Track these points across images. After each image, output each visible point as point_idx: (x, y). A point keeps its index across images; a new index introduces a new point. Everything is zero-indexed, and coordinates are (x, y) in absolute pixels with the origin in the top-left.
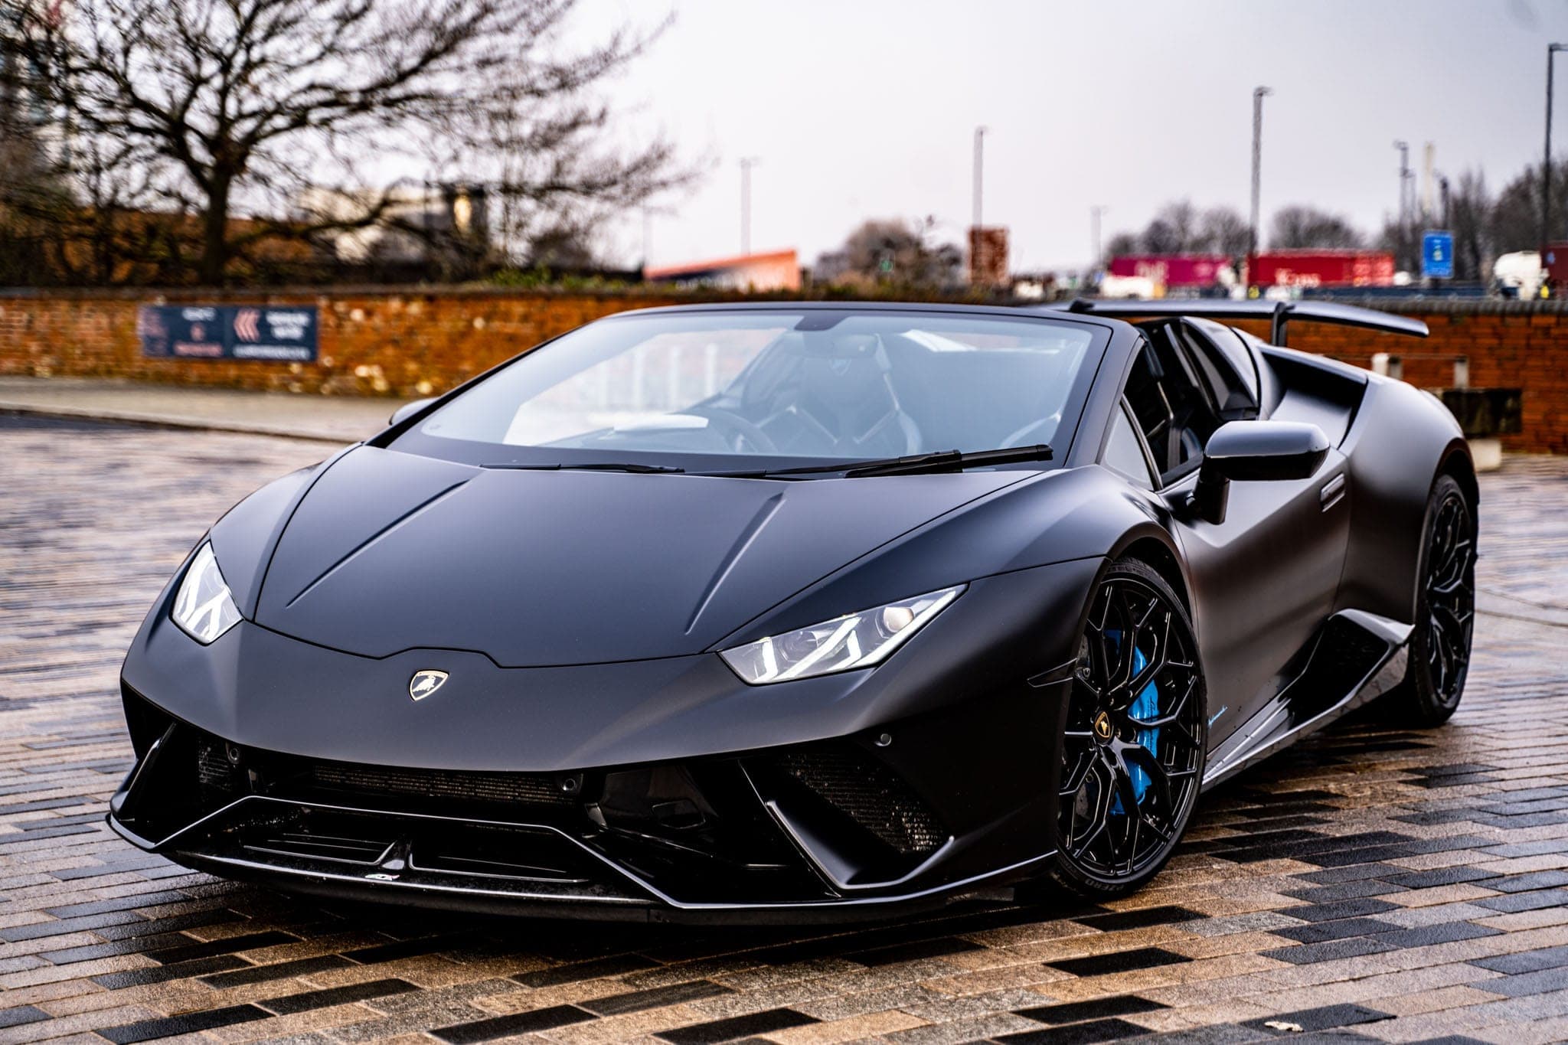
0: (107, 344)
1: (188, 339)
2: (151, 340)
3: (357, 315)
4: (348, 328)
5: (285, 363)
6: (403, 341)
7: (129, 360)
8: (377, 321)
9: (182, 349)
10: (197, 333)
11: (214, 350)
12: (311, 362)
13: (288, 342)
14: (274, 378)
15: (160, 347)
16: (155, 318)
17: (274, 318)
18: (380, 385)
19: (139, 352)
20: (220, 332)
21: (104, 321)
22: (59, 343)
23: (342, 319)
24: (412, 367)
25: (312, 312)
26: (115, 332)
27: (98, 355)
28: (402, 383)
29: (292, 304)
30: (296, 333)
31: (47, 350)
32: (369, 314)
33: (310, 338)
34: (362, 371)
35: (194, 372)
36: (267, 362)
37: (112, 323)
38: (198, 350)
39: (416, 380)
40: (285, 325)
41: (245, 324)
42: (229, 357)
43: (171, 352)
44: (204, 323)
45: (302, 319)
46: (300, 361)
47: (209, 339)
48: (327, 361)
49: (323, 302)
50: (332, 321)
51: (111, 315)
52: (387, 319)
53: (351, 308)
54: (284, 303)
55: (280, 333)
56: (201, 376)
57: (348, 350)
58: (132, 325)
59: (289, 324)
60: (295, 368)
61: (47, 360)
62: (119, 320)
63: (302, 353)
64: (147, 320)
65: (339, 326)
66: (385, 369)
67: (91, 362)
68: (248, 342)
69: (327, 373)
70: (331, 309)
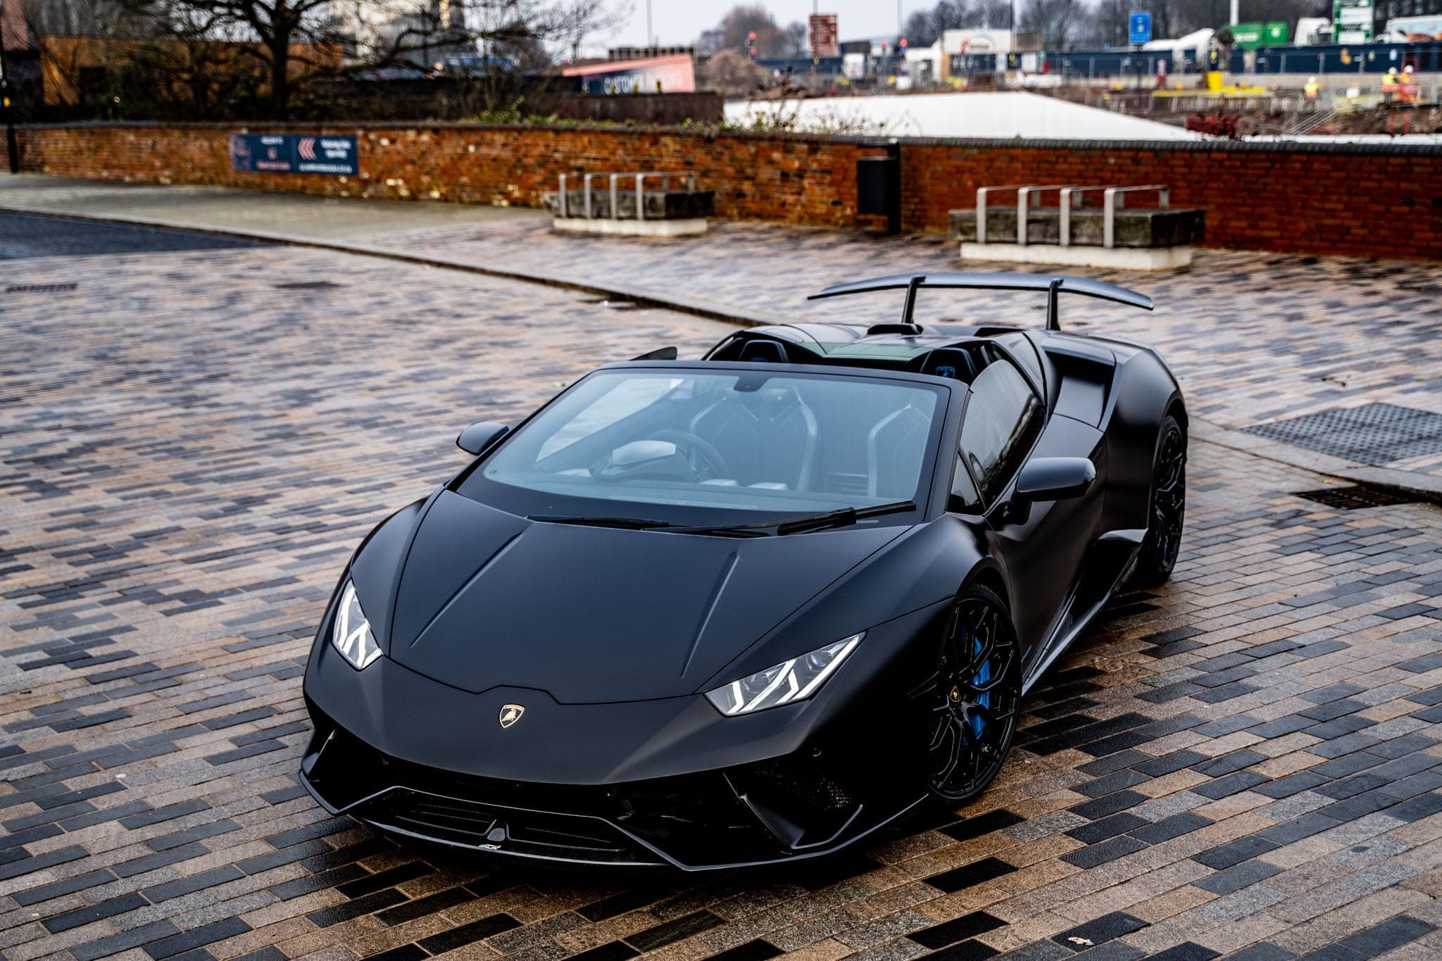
0: (209, 161)
1: (266, 159)
2: (240, 159)
3: (385, 142)
4: (379, 151)
5: (336, 175)
6: (418, 161)
7: (225, 173)
8: (399, 146)
9: (262, 165)
10: (272, 154)
11: (285, 166)
12: (354, 175)
13: (336, 161)
14: (329, 188)
15: (247, 163)
16: (241, 143)
17: (326, 144)
18: (404, 192)
19: (231, 168)
20: (288, 152)
21: (206, 144)
22: (175, 160)
23: (374, 145)
24: (426, 179)
25: (353, 140)
26: (213, 153)
27: (203, 169)
28: (420, 191)
29: (340, 133)
30: (343, 154)
31: (167, 166)
32: (393, 141)
33: (352, 158)
34: (391, 182)
35: (272, 183)
36: (323, 175)
37: (211, 147)
38: (274, 166)
39: (430, 189)
40: (333, 149)
41: (306, 148)
42: (295, 171)
43: (254, 168)
44: (276, 146)
45: (346, 145)
46: (346, 174)
47: (279, 159)
48: (366, 175)
49: (360, 133)
50: (367, 147)
51: (210, 140)
52: (406, 146)
53: (380, 137)
54: (332, 132)
55: (330, 154)
56: (277, 185)
57: (380, 168)
58: (226, 148)
59: (337, 148)
60: (343, 180)
61: (167, 173)
62: (216, 144)
63: (348, 169)
64: (236, 144)
65: (372, 149)
66: (406, 181)
67: (199, 174)
68: (308, 161)
69: (365, 183)
70: (366, 137)
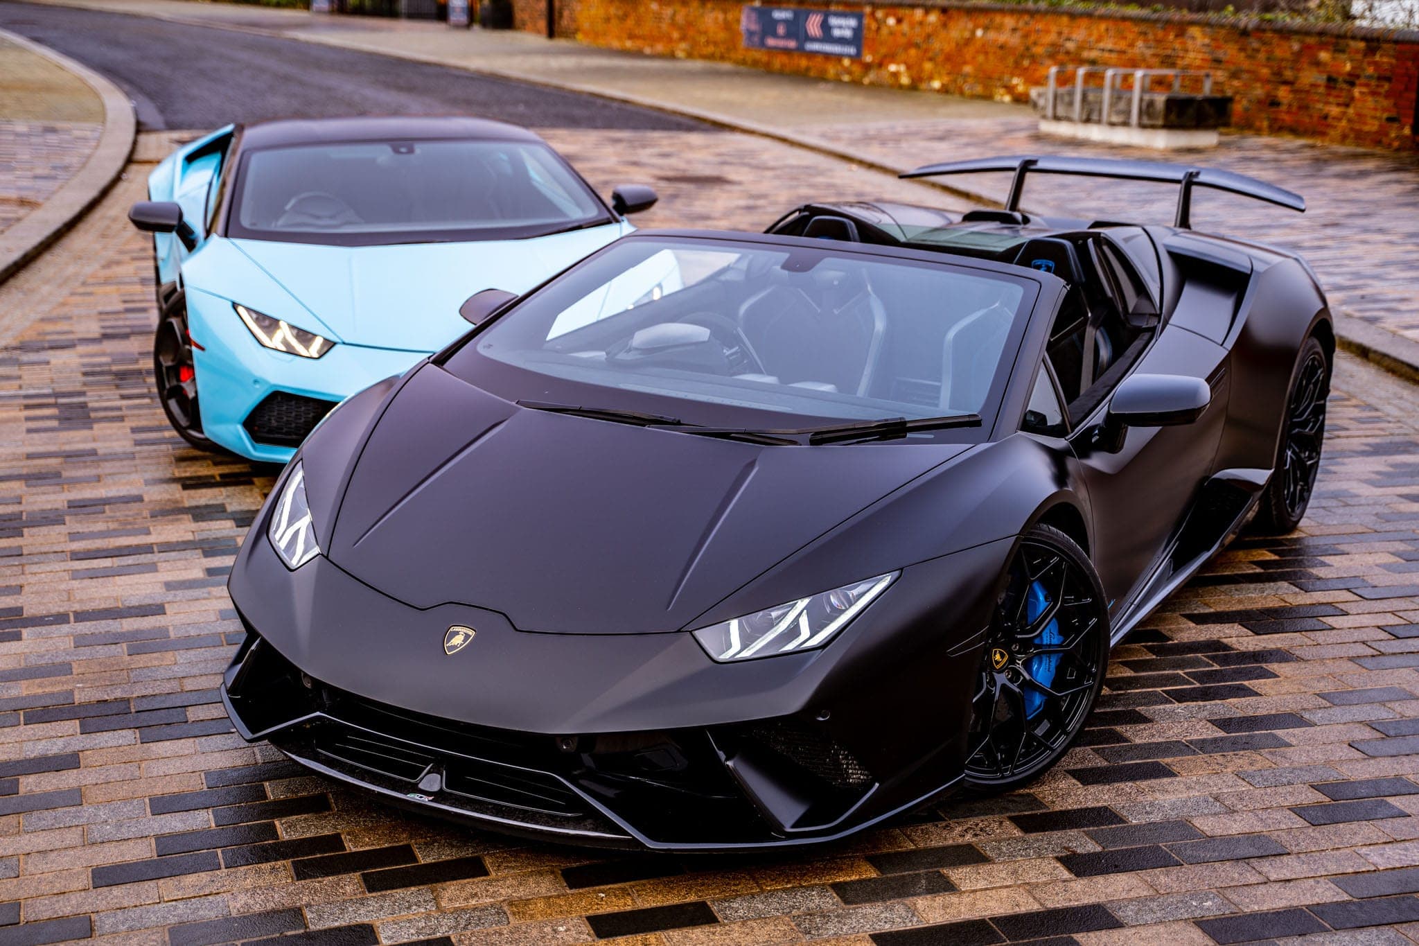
0: (722, 35)
1: (775, 35)
2: (751, 34)
3: (891, 21)
4: (884, 31)
5: (839, 57)
6: (920, 46)
7: (735, 48)
8: (905, 27)
9: (771, 42)
10: (781, 30)
11: (792, 44)
12: (856, 58)
13: (842, 41)
14: (832, 71)
15: (756, 39)
16: (754, 16)
17: (834, 21)
18: (905, 80)
19: (743, 43)
20: (796, 30)
21: (721, 16)
22: (691, 33)
23: (881, 23)
24: (928, 66)
25: (860, 17)
26: (727, 26)
27: (716, 44)
28: (921, 80)
29: (848, 10)
30: (848, 34)
31: (683, 38)
32: (899, 21)
33: (857, 39)
34: (893, 68)
35: (778, 62)
36: (827, 56)
37: (725, 19)
38: (781, 43)
39: (931, 78)
40: (840, 27)
41: (813, 25)
42: (801, 50)
43: (762, 44)
44: (785, 21)
45: (852, 22)
46: (849, 56)
47: (788, 36)
48: (868, 58)
49: (868, 10)
50: (874, 26)
51: (725, 12)
52: (912, 26)
53: (887, 16)
54: (840, 9)
55: (837, 33)
56: (783, 65)
57: (883, 50)
58: (738, 21)
59: (843, 26)
60: (846, 62)
61: (683, 45)
62: (730, 16)
63: (852, 50)
64: (748, 17)
65: (879, 29)
66: (909, 67)
67: (711, 49)
68: (814, 40)
69: (867, 67)
70: (873, 14)
